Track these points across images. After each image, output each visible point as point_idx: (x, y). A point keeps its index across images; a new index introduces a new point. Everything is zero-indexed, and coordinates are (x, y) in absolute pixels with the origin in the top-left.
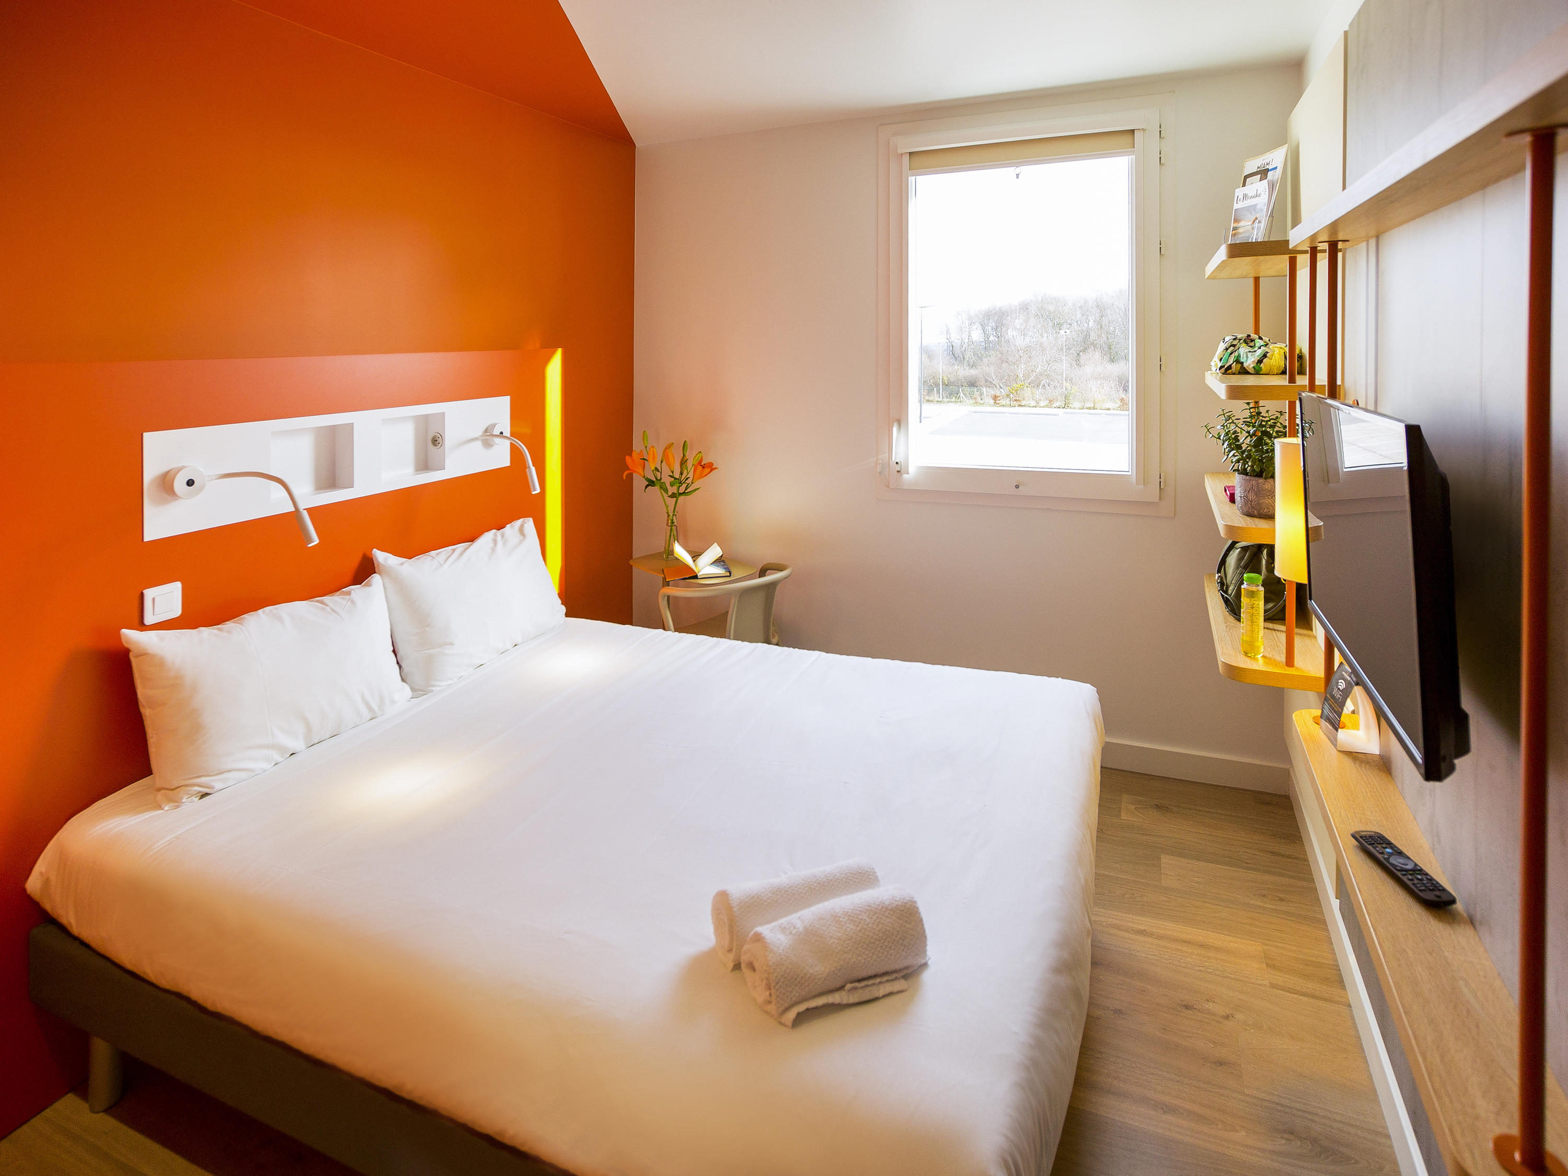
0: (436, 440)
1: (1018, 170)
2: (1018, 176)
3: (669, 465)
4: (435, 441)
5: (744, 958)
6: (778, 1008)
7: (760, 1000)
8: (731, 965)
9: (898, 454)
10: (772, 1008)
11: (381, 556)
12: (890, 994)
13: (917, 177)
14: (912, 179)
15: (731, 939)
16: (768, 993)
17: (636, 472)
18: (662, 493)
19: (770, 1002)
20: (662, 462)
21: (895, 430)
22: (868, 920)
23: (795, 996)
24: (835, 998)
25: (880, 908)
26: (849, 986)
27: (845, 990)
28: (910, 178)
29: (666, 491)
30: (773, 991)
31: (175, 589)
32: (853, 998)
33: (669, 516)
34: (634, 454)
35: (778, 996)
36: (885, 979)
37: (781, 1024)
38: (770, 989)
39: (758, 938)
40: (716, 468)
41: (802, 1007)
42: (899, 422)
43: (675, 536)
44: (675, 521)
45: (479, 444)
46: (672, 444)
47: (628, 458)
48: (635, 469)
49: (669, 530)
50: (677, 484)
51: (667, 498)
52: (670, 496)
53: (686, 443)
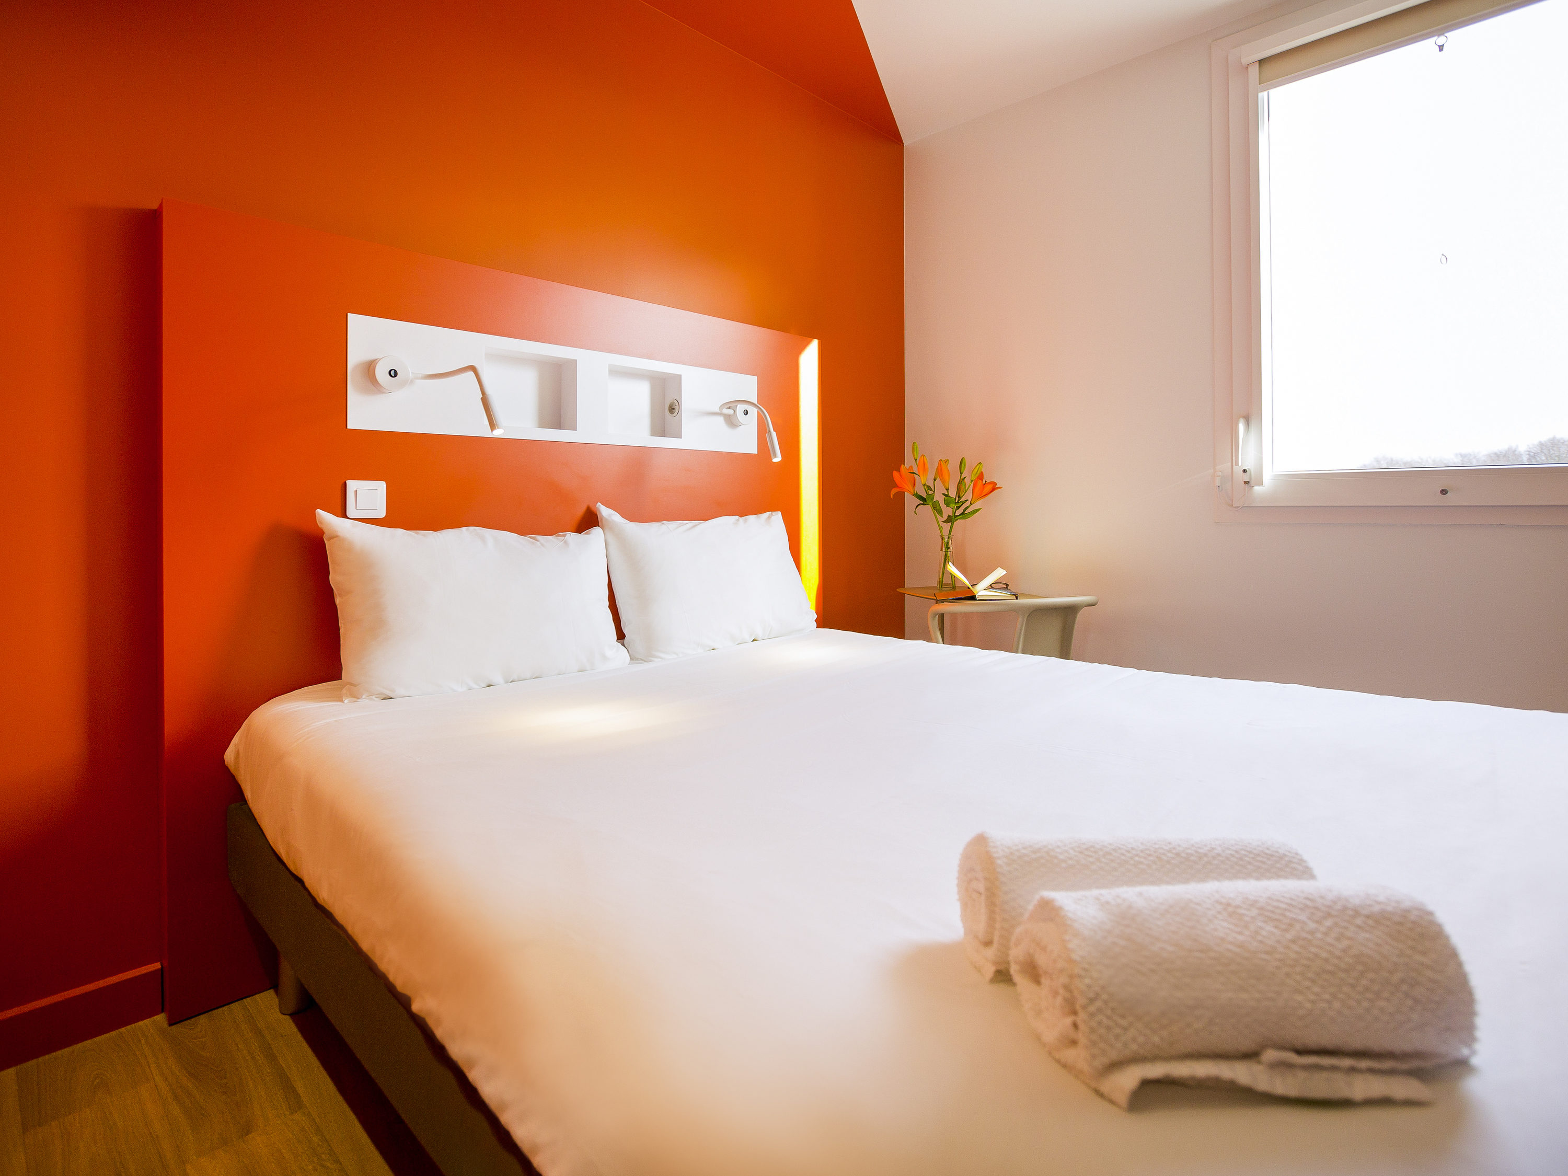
0: (674, 409)
1: (1441, 40)
2: (1441, 48)
3: (943, 481)
4: (672, 409)
5: (1016, 953)
6: (1094, 1057)
7: (1050, 1035)
8: (990, 970)
9: (1246, 458)
10: (1077, 1056)
11: (604, 511)
12: (1386, 1102)
13: (1271, 91)
14: (1263, 95)
15: (991, 920)
16: (1069, 1021)
17: (905, 488)
18: (935, 516)
19: (1074, 1043)
20: (935, 480)
21: (1241, 427)
22: (1312, 925)
23: (1134, 1040)
24: (1240, 1073)
25: (1338, 907)
26: (1270, 1055)
27: (1259, 1062)
28: (1260, 95)
29: (940, 512)
30: (1082, 1016)
31: (380, 488)
32: (1282, 1085)
33: (943, 539)
34: (903, 469)
35: (1093, 1030)
36: (1365, 1064)
37: (1099, 1094)
38: (1075, 1013)
39: (1048, 911)
40: (1000, 488)
41: (1156, 1070)
42: (1247, 420)
43: (950, 558)
44: (950, 545)
45: (721, 420)
46: (946, 461)
47: (895, 474)
48: (905, 485)
49: (944, 553)
50: (954, 505)
51: (941, 519)
52: (945, 518)
53: (964, 461)
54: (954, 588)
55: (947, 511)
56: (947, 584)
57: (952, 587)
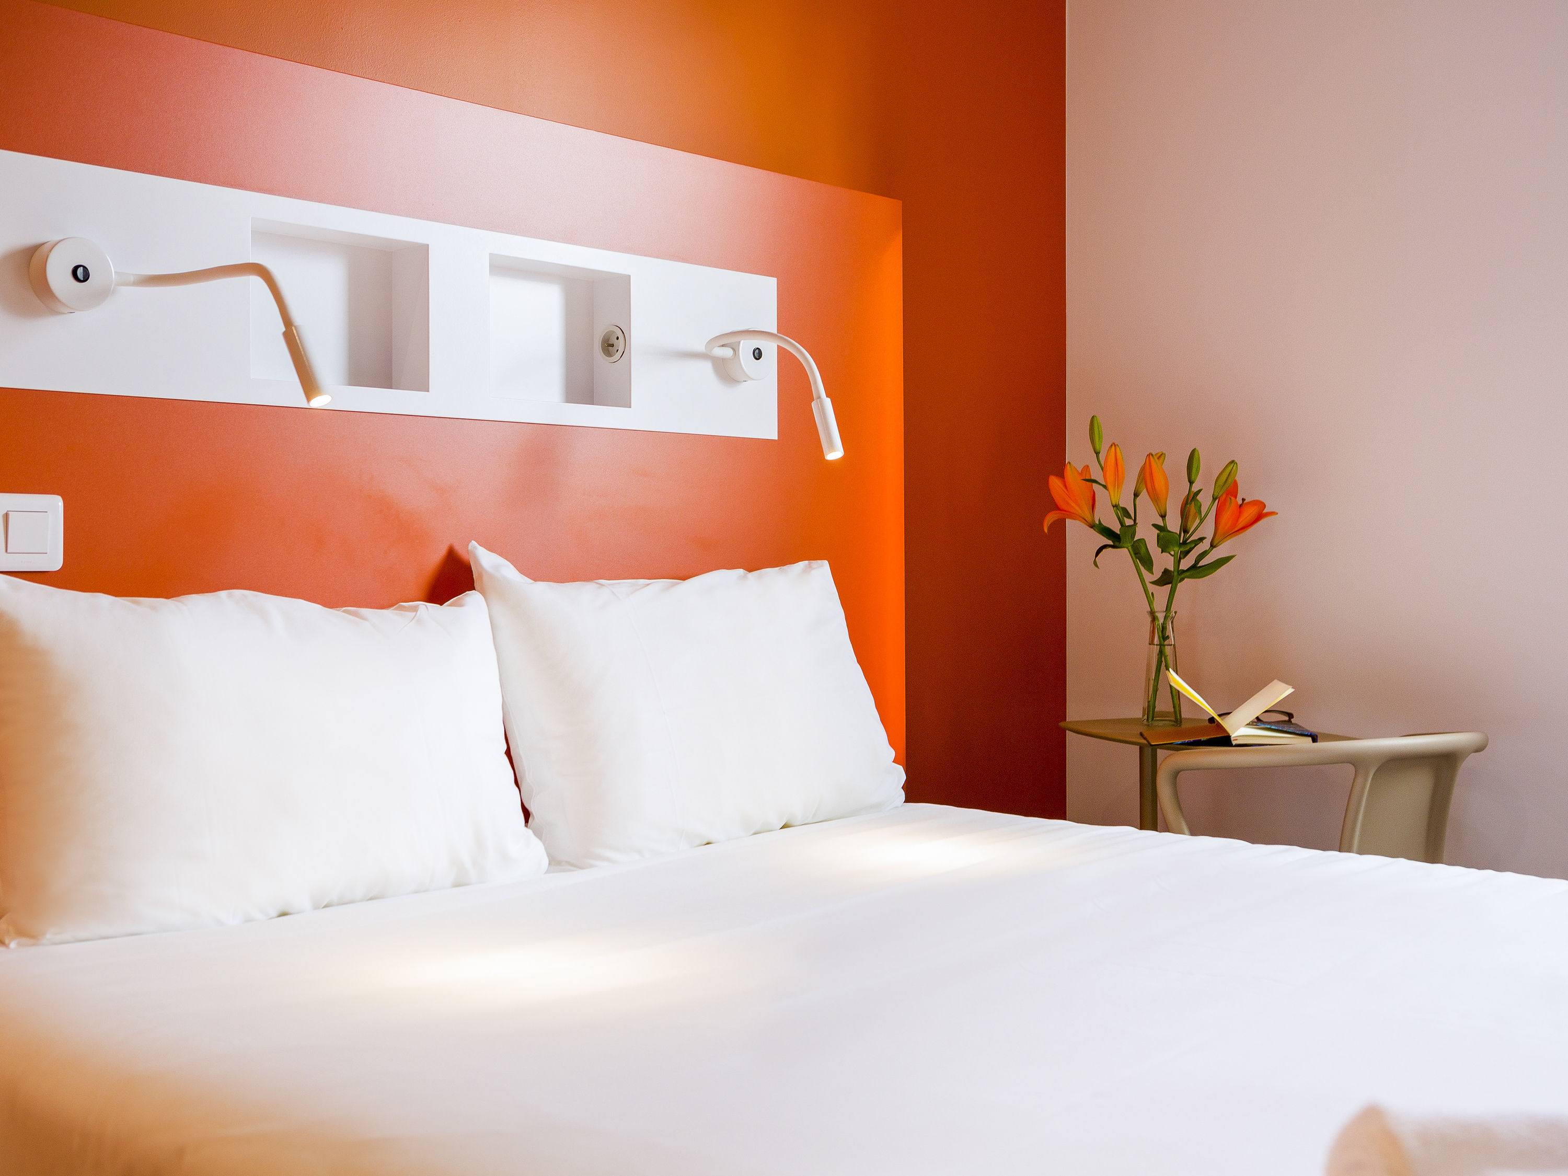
0: (612, 345)
3: (1155, 497)
4: (608, 346)
17: (1073, 516)
18: (1138, 570)
20: (1136, 495)
29: (1147, 562)
31: (51, 508)
33: (1154, 619)
34: (1069, 473)
40: (1272, 513)
43: (1170, 659)
44: (1169, 631)
45: (706, 367)
46: (1161, 456)
47: (1054, 482)
48: (1073, 505)
49: (1156, 649)
50: (1176, 549)
51: (1149, 577)
52: (1157, 574)
53: (1196, 453)
54: (1178, 721)
55: (1163, 561)
56: (1164, 714)
57: (1173, 719)
